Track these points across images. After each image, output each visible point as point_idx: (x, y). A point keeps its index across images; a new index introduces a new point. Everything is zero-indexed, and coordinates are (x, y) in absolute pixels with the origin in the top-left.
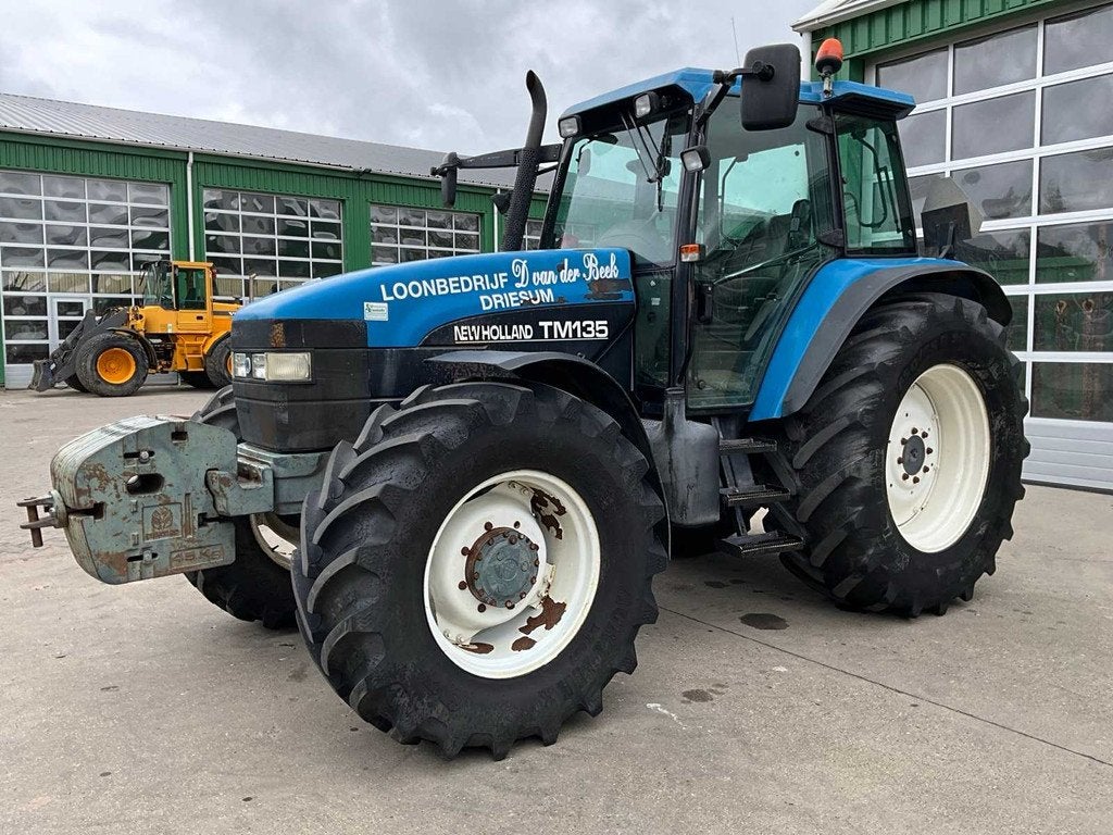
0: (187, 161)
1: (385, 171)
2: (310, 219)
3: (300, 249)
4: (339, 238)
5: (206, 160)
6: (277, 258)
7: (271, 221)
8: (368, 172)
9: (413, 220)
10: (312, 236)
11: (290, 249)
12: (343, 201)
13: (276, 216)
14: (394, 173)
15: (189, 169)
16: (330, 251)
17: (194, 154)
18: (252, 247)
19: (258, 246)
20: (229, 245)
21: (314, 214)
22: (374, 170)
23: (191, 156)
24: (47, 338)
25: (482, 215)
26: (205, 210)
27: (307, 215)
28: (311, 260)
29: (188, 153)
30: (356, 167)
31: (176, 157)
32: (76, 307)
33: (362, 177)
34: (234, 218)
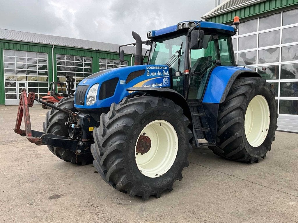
0: (52, 47)
1: (103, 50)
2: (84, 62)
3: (81, 70)
4: (91, 67)
5: (57, 47)
6: (75, 72)
7: (74, 63)
8: (99, 50)
9: (110, 62)
10: (84, 67)
11: (78, 70)
12: (92, 58)
13: (75, 61)
14: (105, 51)
15: (53, 49)
16: (89, 70)
17: (54, 45)
18: (69, 70)
19: (70, 69)
20: (63, 69)
21: (85, 61)
22: (100, 50)
23: (53, 46)
24: (16, 92)
25: (128, 61)
26: (57, 60)
27: (83, 61)
28: (84, 73)
29: (52, 45)
30: (95, 49)
31: (50, 46)
32: (23, 85)
33: (97, 51)
34: (64, 62)
